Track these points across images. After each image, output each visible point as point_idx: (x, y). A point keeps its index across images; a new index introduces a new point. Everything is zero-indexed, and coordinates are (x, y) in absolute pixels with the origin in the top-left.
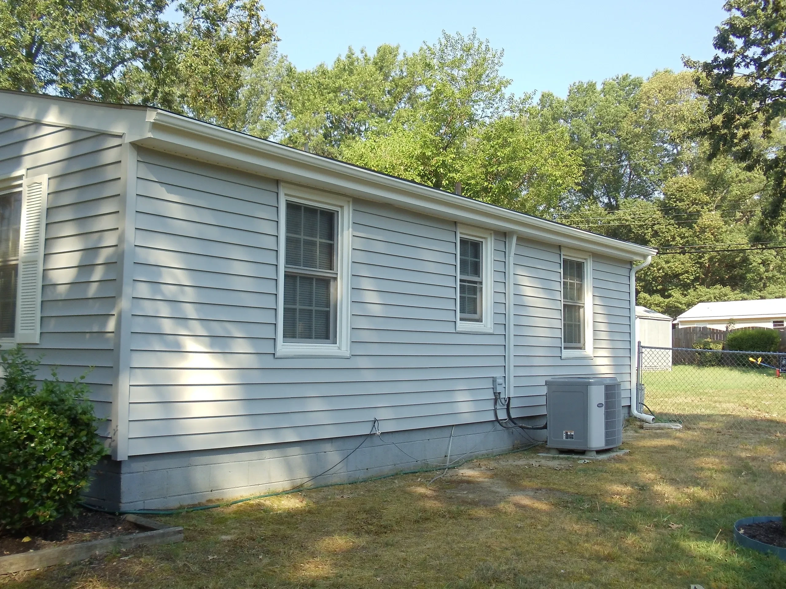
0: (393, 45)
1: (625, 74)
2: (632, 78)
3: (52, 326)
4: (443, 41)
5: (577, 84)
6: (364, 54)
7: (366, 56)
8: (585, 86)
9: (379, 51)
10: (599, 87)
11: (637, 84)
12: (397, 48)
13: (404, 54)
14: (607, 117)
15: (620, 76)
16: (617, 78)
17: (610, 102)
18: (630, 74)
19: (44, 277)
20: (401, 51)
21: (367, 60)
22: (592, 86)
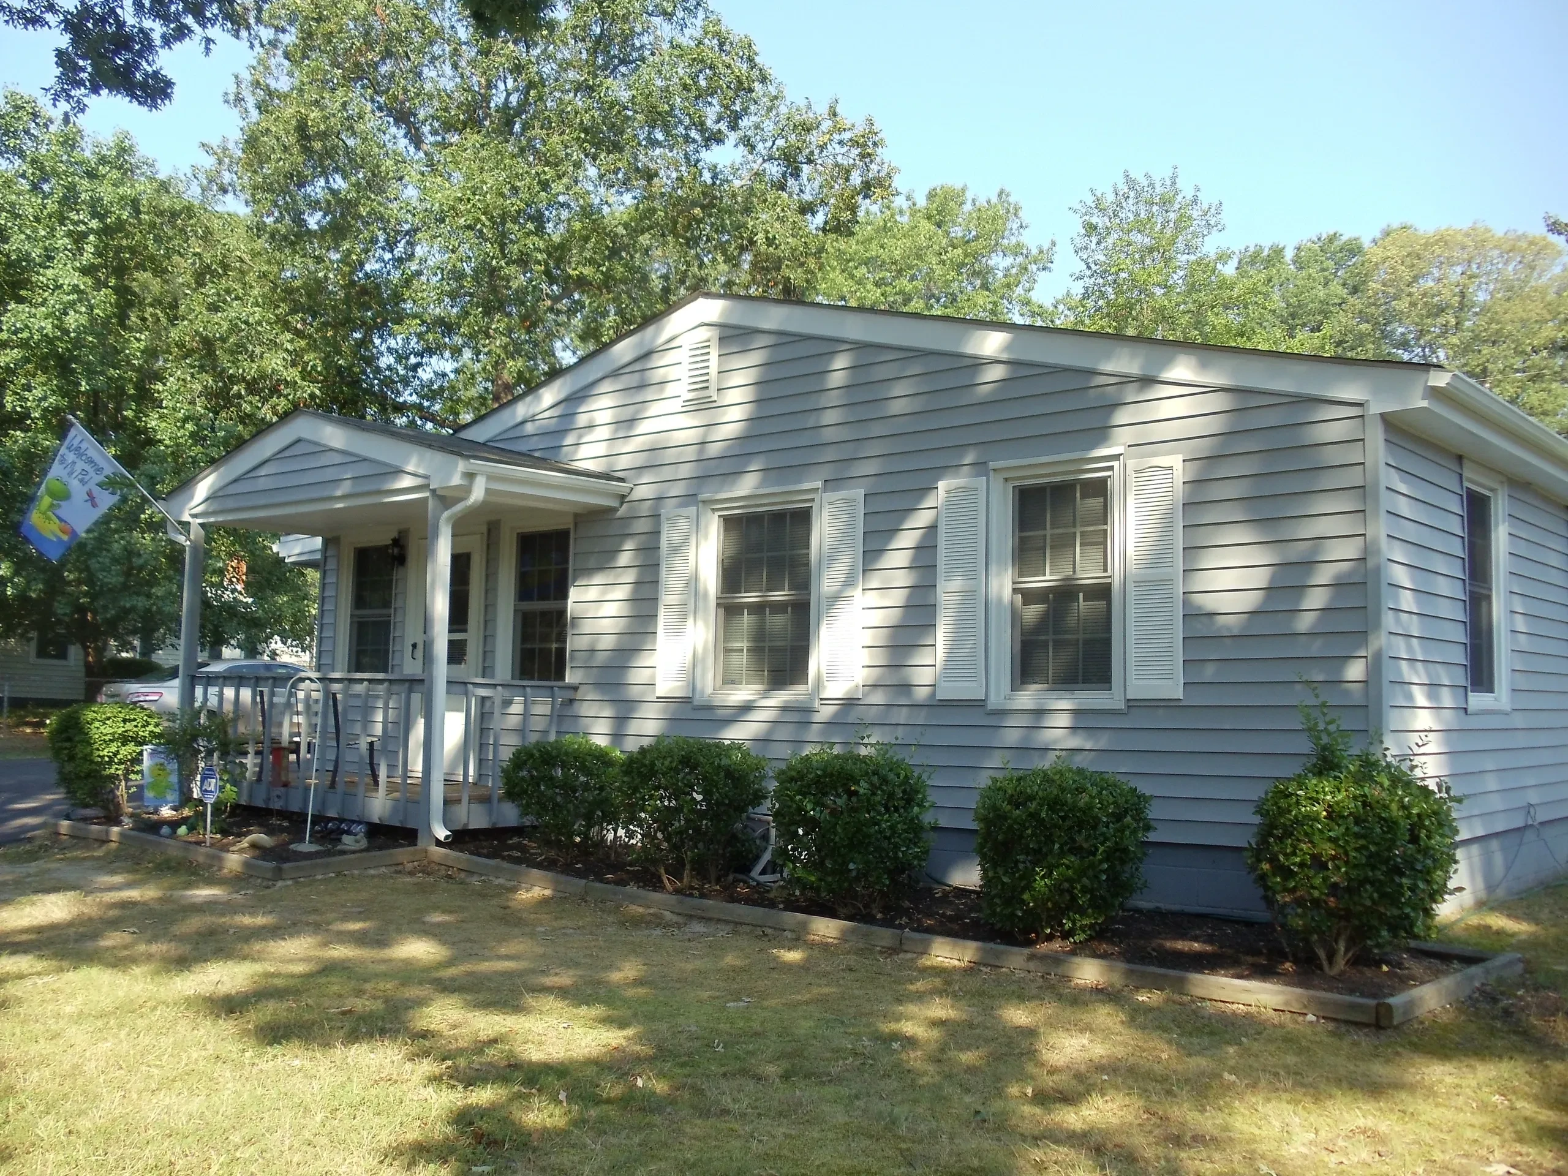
0: (958, 186)
1: (1332, 233)
2: (1344, 238)
3: (1209, 673)
4: (1123, 188)
5: (1252, 249)
6: (910, 203)
7: (914, 205)
8: (1266, 253)
9: (931, 196)
10: (1289, 254)
11: (1353, 249)
12: (964, 190)
13: (974, 200)
14: (1311, 305)
15: (1324, 236)
16: (1319, 239)
17: (1314, 280)
18: (1340, 232)
19: (1185, 603)
20: (969, 195)
21: (914, 212)
22: (1278, 252)
